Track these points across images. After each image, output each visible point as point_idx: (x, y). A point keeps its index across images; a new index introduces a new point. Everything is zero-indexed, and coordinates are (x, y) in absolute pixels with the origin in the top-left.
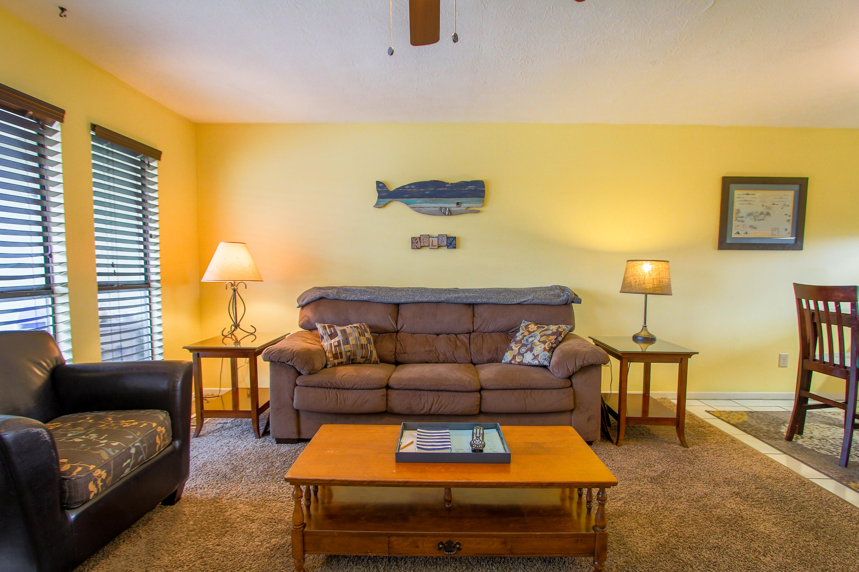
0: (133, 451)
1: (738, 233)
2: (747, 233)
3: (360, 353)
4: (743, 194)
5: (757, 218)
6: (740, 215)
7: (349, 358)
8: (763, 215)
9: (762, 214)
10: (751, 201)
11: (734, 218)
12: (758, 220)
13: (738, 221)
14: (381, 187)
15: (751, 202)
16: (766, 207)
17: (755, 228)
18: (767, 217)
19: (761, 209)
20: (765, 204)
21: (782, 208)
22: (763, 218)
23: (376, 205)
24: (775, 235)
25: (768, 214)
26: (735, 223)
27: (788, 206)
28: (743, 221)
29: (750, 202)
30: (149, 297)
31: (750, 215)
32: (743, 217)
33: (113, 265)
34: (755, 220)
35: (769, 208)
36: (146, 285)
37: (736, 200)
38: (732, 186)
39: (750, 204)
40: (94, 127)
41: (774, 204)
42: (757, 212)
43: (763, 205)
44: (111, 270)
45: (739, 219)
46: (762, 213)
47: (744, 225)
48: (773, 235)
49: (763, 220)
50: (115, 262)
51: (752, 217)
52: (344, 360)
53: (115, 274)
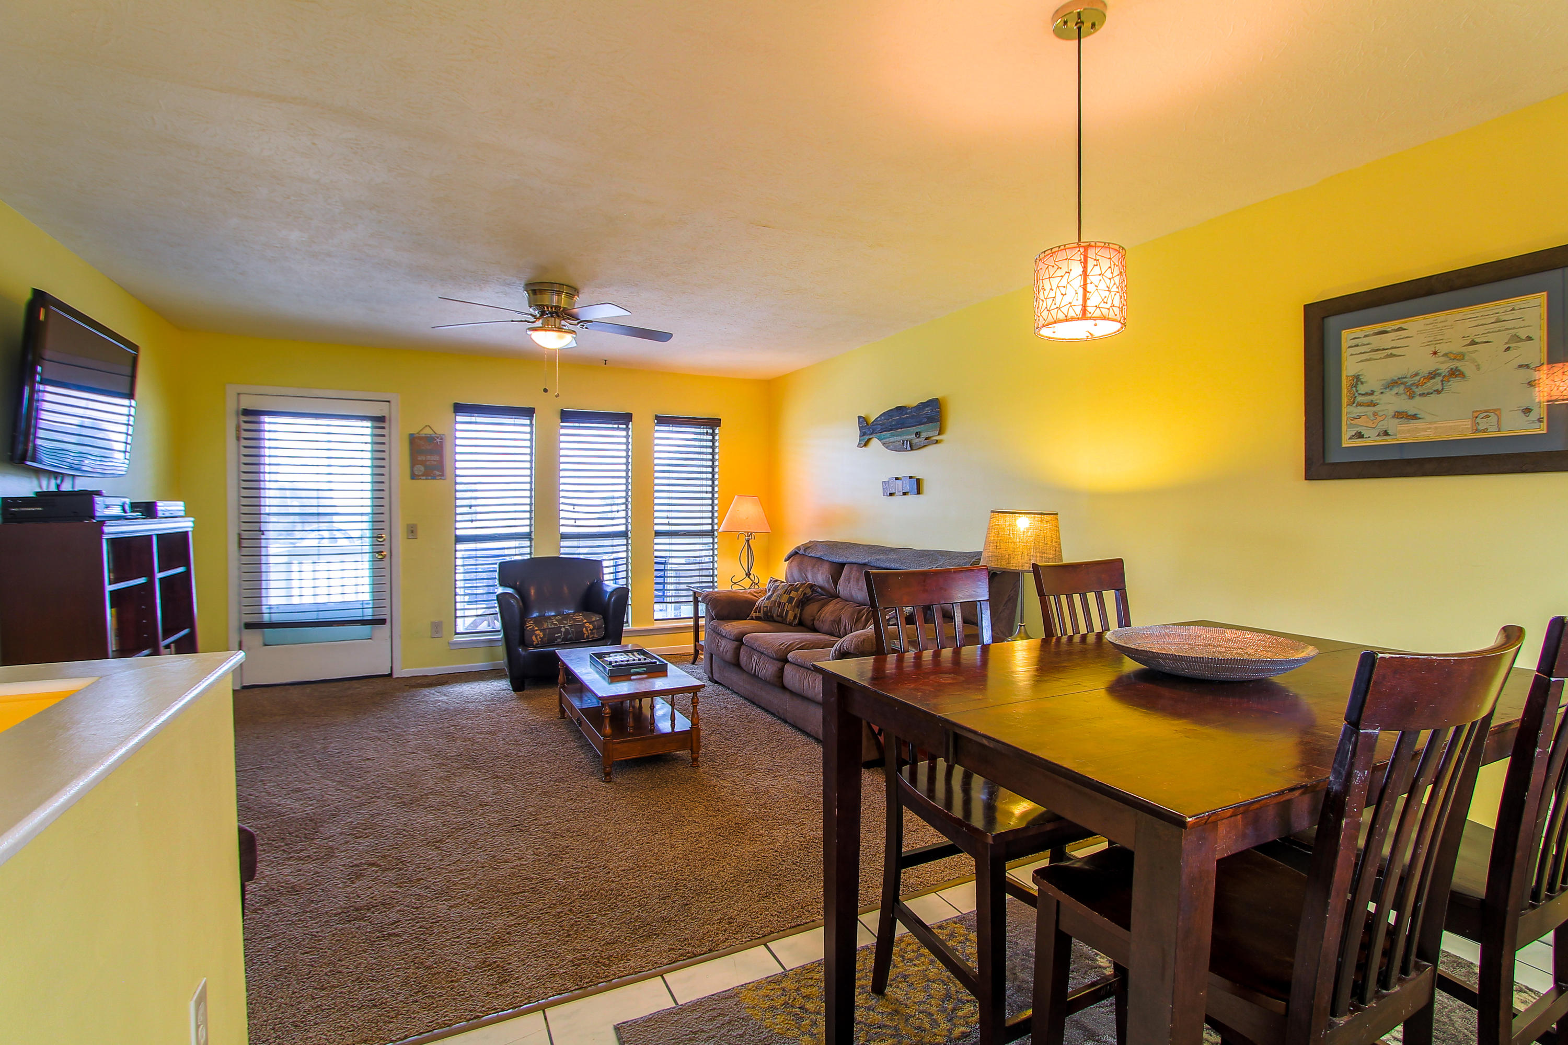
0: (563, 630)
1: (1360, 435)
2: (1386, 433)
3: (776, 612)
4: (1365, 336)
5: (1418, 391)
6: (1362, 389)
7: (765, 613)
8: (1439, 379)
9: (1433, 378)
10: (1392, 348)
11: (1345, 400)
12: (1420, 395)
13: (1359, 405)
14: (862, 420)
15: (1394, 351)
16: (1445, 355)
17: (1415, 417)
18: (1455, 384)
19: (1427, 364)
20: (1443, 348)
21: (1508, 349)
22: (1439, 387)
23: (859, 444)
24: (1485, 431)
25: (1455, 373)
26: (1347, 411)
27: (1529, 338)
28: (1372, 404)
29: (1389, 352)
30: (713, 543)
31: (1392, 384)
32: (1372, 393)
33: (668, 518)
34: (1411, 397)
35: (1460, 357)
36: (711, 533)
37: (1346, 353)
38: (1332, 322)
39: (1392, 355)
40: (657, 417)
41: (1473, 343)
42: (1416, 374)
43: (1435, 353)
44: (666, 521)
45: (1359, 399)
46: (1433, 375)
47: (1375, 414)
48: (1477, 431)
49: (1438, 392)
50: (670, 515)
51: (1401, 389)
52: (761, 615)
53: (669, 524)
